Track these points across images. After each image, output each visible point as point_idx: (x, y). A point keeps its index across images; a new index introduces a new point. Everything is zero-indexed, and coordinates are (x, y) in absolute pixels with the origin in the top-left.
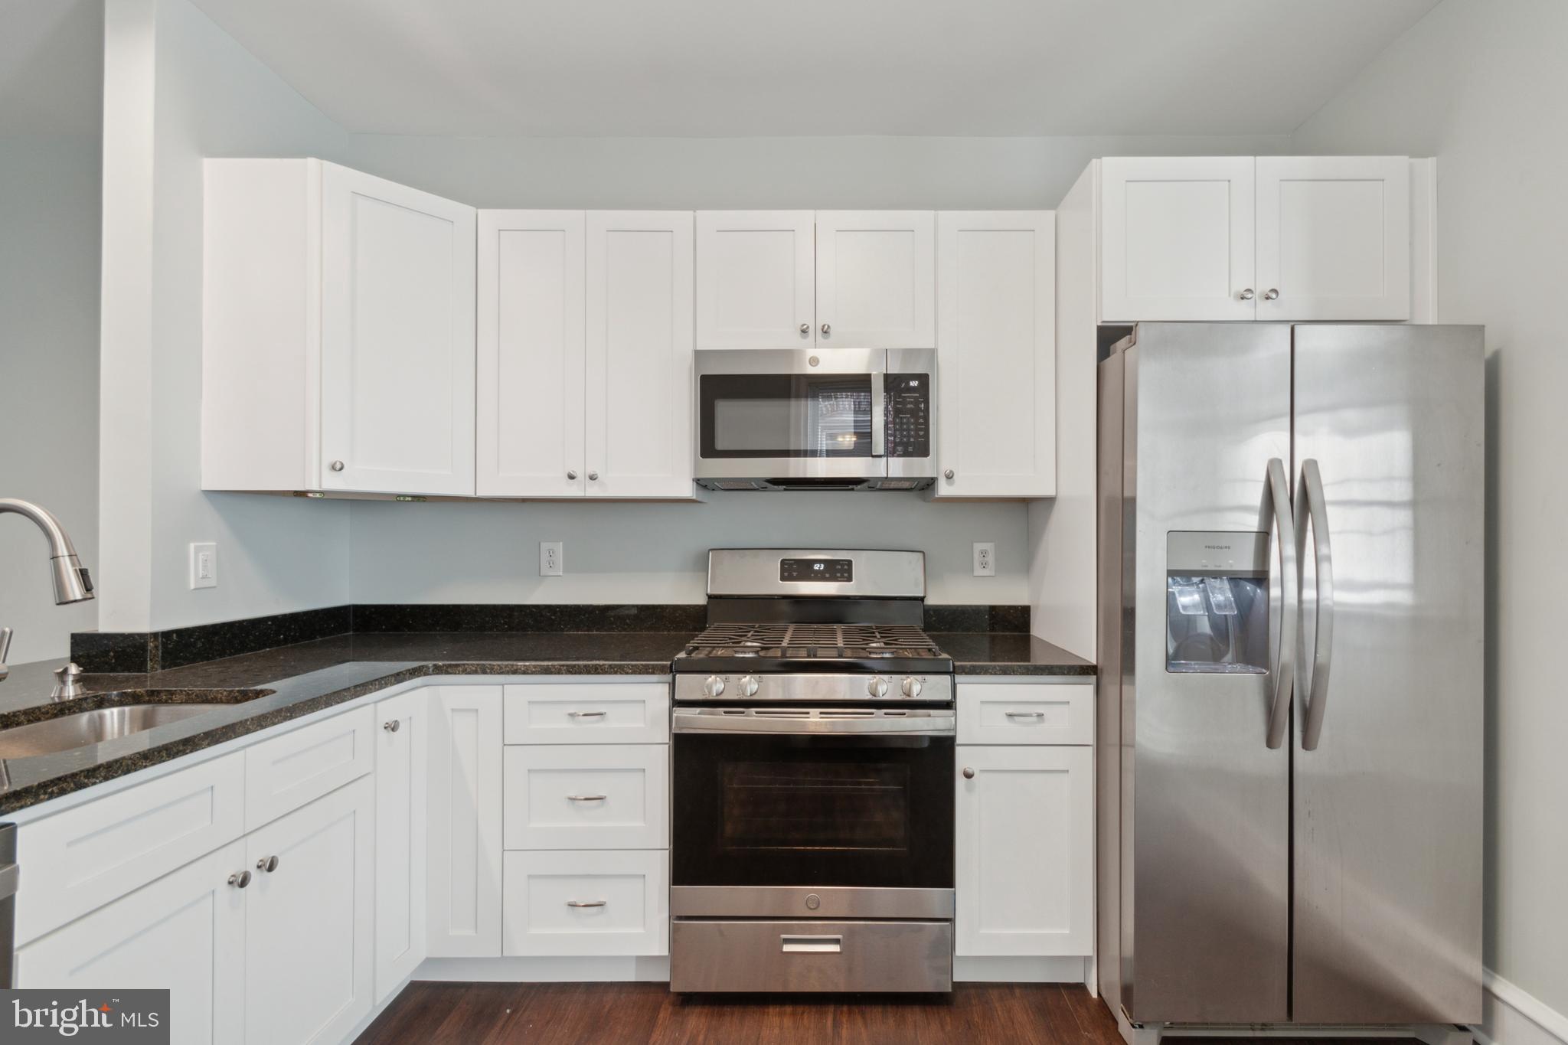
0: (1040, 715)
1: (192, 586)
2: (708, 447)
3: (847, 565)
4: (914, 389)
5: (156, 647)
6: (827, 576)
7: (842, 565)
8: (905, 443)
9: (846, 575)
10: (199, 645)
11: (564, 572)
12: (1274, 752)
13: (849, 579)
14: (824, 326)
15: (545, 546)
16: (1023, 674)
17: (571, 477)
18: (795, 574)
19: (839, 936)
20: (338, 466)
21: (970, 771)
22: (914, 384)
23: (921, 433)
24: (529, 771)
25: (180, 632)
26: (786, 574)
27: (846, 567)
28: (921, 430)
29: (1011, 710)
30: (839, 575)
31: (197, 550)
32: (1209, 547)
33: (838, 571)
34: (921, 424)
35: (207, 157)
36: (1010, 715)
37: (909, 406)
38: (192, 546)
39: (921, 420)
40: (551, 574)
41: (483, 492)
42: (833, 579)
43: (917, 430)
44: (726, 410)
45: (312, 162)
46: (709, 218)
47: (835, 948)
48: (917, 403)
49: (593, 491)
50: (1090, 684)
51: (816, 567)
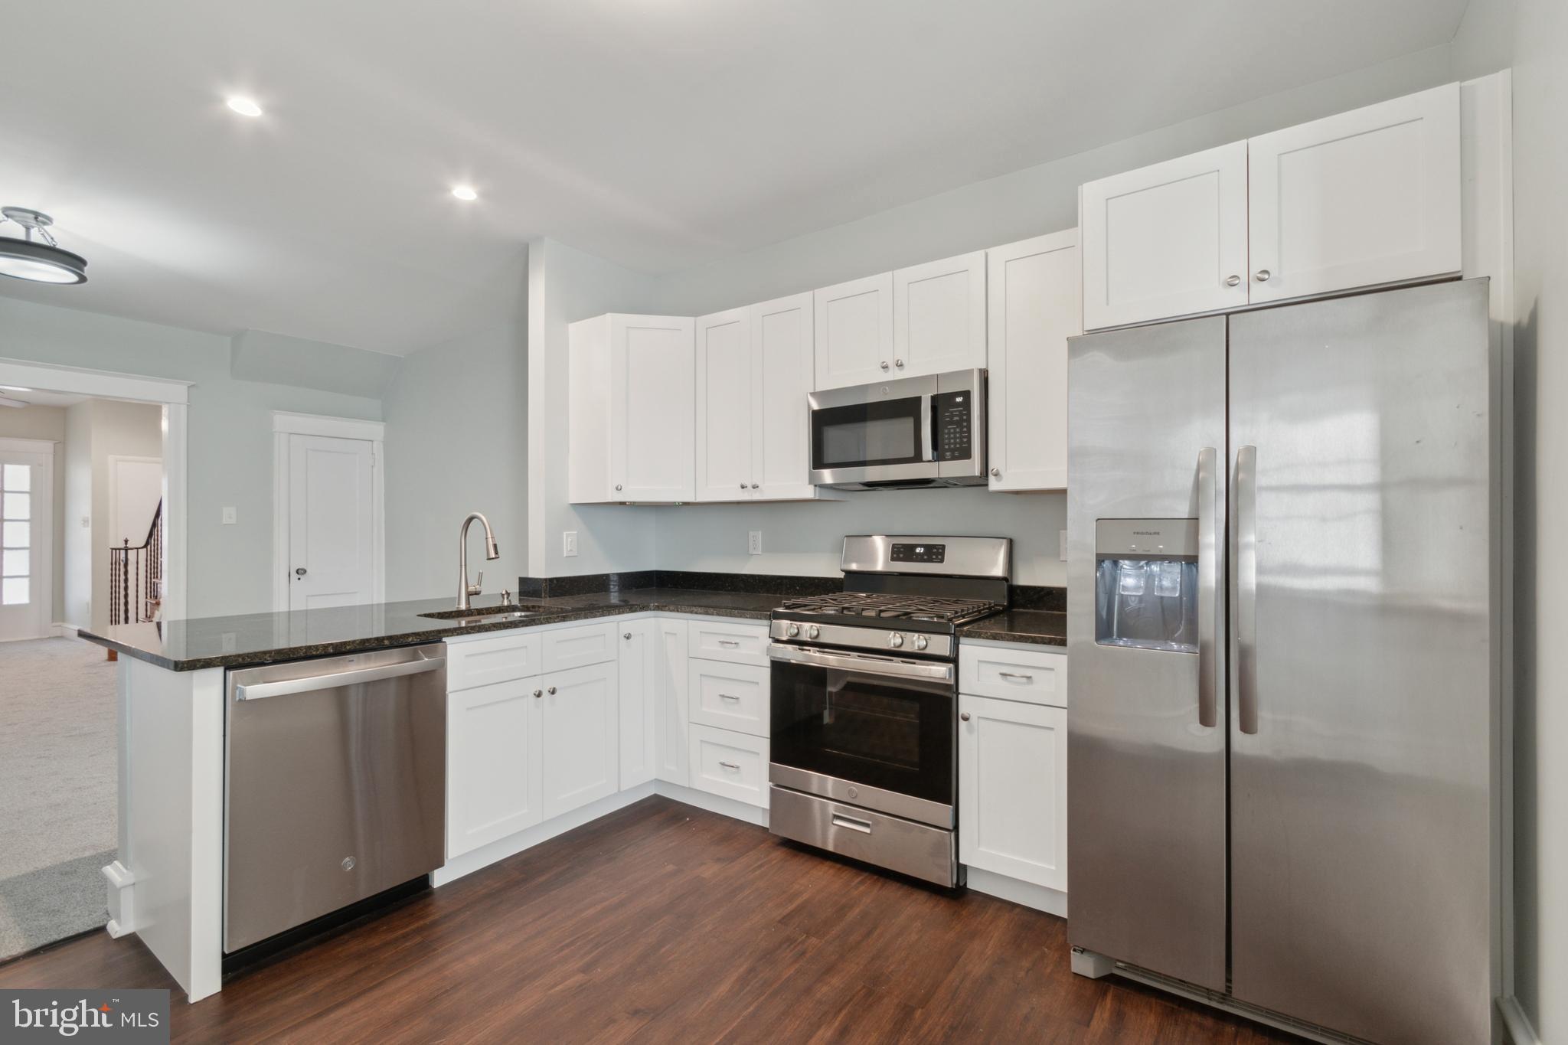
0: (1029, 678)
1: (565, 555)
2: (819, 461)
3: (941, 549)
4: (959, 405)
5: (546, 586)
6: (925, 557)
7: (938, 549)
8: (952, 449)
9: (940, 557)
10: (567, 587)
11: (762, 551)
12: (1208, 730)
13: (942, 561)
14: (898, 361)
15: (751, 533)
16: (1010, 640)
17: (743, 487)
18: (901, 556)
19: (870, 822)
20: (619, 487)
21: (967, 715)
22: (959, 400)
23: (965, 440)
24: (701, 675)
25: (558, 579)
26: (895, 556)
27: (940, 551)
28: (965, 437)
29: (1005, 670)
30: (934, 557)
31: (567, 536)
32: (1138, 533)
33: (934, 554)
34: (965, 432)
35: (571, 322)
36: (1004, 675)
37: (955, 419)
38: (565, 533)
39: (965, 429)
40: (754, 553)
41: (700, 499)
42: (930, 560)
43: (961, 438)
44: (834, 435)
45: (609, 316)
46: (824, 293)
47: (867, 830)
48: (961, 415)
49: (756, 496)
50: (1065, 654)
51: (918, 550)
